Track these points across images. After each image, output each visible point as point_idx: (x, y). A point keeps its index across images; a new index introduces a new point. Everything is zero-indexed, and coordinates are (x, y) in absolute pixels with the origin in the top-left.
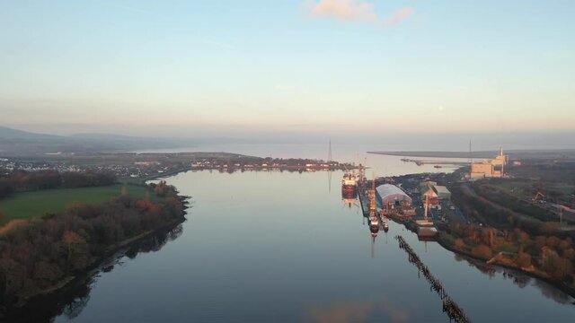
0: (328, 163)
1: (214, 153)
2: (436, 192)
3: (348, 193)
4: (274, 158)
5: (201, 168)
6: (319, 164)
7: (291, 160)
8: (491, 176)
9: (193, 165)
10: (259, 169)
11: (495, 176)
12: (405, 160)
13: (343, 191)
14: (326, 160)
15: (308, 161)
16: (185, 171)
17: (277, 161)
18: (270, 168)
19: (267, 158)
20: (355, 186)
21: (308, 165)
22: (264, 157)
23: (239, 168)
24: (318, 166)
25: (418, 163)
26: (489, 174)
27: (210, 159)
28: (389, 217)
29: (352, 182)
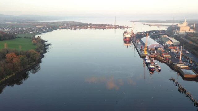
0: (115, 26)
1: (70, 22)
2: (172, 41)
3: (127, 41)
4: (93, 24)
5: (63, 28)
6: (111, 26)
7: (100, 24)
8: (189, 32)
9: (59, 27)
10: (87, 28)
11: (191, 32)
12: (144, 24)
13: (124, 40)
14: (113, 24)
15: (106, 25)
16: (56, 30)
17: (94, 25)
18: (91, 28)
19: (90, 24)
20: (130, 38)
21: (106, 27)
22: (89, 23)
23: (78, 28)
24: (110, 27)
25: (150, 25)
26: (188, 31)
27: (67, 24)
28: (155, 58)
29: (129, 36)
